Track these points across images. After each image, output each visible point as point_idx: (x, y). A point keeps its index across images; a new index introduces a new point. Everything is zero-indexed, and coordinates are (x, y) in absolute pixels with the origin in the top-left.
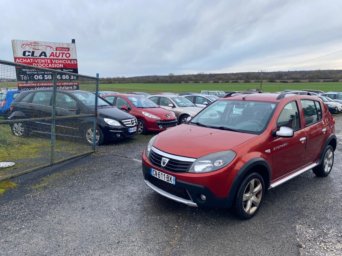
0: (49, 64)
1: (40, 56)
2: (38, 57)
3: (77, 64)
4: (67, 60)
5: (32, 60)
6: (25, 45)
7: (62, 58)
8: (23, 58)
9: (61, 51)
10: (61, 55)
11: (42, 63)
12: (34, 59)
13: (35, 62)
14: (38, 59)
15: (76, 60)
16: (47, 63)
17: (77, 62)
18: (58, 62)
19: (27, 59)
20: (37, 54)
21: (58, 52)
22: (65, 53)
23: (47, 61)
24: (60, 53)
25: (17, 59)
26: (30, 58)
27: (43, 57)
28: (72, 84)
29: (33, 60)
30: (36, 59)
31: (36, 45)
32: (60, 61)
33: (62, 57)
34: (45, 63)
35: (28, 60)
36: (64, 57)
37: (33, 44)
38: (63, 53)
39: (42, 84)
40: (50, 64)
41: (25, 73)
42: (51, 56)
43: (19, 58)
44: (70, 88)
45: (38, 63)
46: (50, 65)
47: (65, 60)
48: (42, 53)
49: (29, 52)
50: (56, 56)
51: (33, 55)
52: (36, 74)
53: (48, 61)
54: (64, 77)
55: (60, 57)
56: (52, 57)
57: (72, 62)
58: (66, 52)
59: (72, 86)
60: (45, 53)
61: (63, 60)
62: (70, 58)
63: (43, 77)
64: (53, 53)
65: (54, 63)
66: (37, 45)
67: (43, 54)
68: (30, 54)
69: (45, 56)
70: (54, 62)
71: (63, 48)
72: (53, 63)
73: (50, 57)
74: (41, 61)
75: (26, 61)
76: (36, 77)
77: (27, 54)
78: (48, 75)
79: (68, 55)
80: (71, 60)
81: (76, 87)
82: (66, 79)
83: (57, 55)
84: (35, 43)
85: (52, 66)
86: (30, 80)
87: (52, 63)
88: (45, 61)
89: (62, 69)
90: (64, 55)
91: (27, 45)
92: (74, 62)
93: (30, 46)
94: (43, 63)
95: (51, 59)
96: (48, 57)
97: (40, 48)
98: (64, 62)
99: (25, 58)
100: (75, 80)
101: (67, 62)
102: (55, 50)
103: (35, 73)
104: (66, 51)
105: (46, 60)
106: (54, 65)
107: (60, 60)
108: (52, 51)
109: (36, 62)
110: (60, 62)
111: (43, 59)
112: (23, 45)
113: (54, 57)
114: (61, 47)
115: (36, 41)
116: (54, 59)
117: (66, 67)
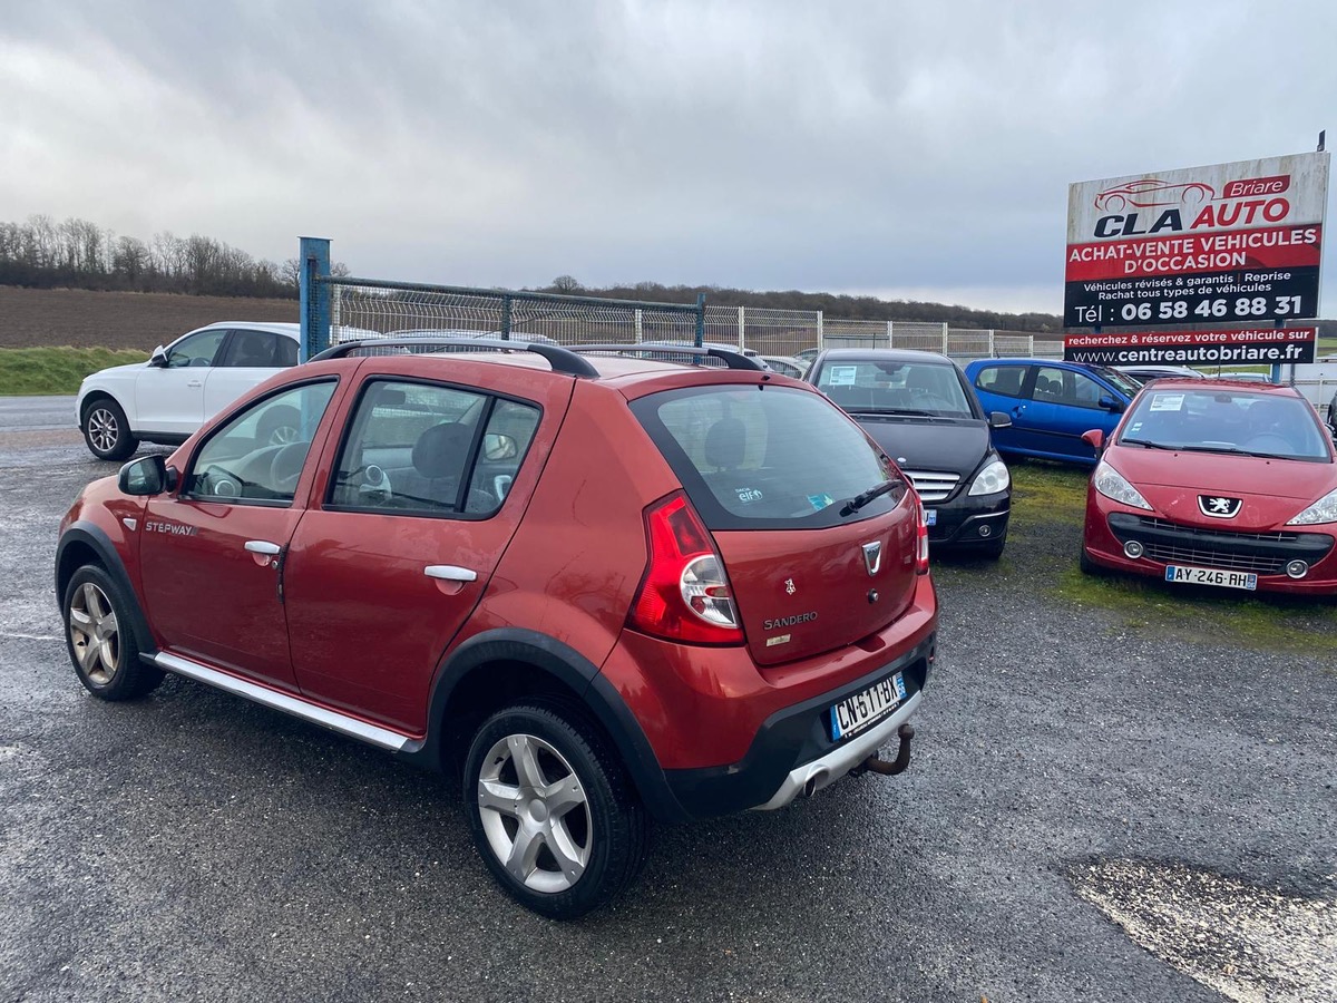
0: (1185, 256)
1: (1156, 228)
2: (1147, 235)
3: (1317, 245)
4: (1270, 231)
5: (1122, 247)
6: (1106, 197)
7: (1248, 226)
8: (1091, 245)
9: (1248, 194)
10: (1245, 211)
11: (1157, 258)
12: (1130, 243)
13: (1132, 257)
14: (1146, 240)
15: (1318, 227)
16: (1181, 253)
17: (1319, 234)
18: (1226, 245)
19: (1107, 245)
20: (1144, 224)
21: (1232, 203)
22: (1262, 203)
23: (1181, 246)
24: (1239, 206)
25: (1076, 251)
26: (1116, 244)
27: (1165, 231)
28: (1281, 336)
29: (1125, 250)
30: (1138, 242)
31: (1148, 187)
32: (1234, 239)
33: (1249, 220)
34: (1171, 255)
35: (1112, 248)
36: (1259, 220)
37: (1135, 189)
38: (1253, 205)
39: (1149, 339)
40: (1190, 257)
41: (1091, 299)
42: (1199, 221)
43: (1080, 247)
44: (1266, 354)
45: (1143, 257)
46: (1190, 262)
47: (1261, 230)
48: (1167, 214)
49: (1118, 219)
50: (1222, 222)
51: (1129, 229)
52: (1129, 301)
53: (1185, 246)
54: (1242, 307)
55: (1240, 223)
56: (1203, 228)
57: (1293, 237)
58: (1269, 198)
59: (1281, 345)
60: (1175, 215)
61: (1249, 232)
62: (1288, 220)
63: (1155, 310)
64: (1209, 209)
65: (1209, 253)
66: (1153, 187)
67: (1169, 221)
68: (1121, 225)
69: (1177, 225)
70: (1206, 248)
71: (1260, 180)
72: (1204, 253)
73: (1194, 226)
74: (1156, 251)
75: (1102, 253)
76: (1129, 312)
77: (1110, 226)
78: (1174, 300)
79: (1276, 210)
80: (1287, 230)
81: (1298, 351)
82: (1250, 316)
83: (1227, 217)
84: (1144, 182)
85: (1197, 263)
86: (1106, 322)
87: (1198, 250)
88: (1172, 246)
89: (1237, 273)
90: (1260, 209)
91: (1115, 193)
92: (1304, 238)
93: (1126, 196)
94: (1163, 255)
95: (1197, 237)
96: (1186, 228)
97: (1160, 196)
98: (1256, 240)
99: (1098, 245)
100: (1297, 316)
101: (1270, 240)
102: (1219, 193)
103: (1127, 295)
104: (1270, 191)
105: (1176, 242)
106: (1208, 259)
107: (1234, 234)
108: (1206, 202)
109: (1138, 254)
110: (1233, 245)
111: (1164, 239)
112: (1102, 196)
113: (1211, 224)
114: (1249, 177)
115: (1147, 176)
116: (1207, 236)
117: (1257, 262)
